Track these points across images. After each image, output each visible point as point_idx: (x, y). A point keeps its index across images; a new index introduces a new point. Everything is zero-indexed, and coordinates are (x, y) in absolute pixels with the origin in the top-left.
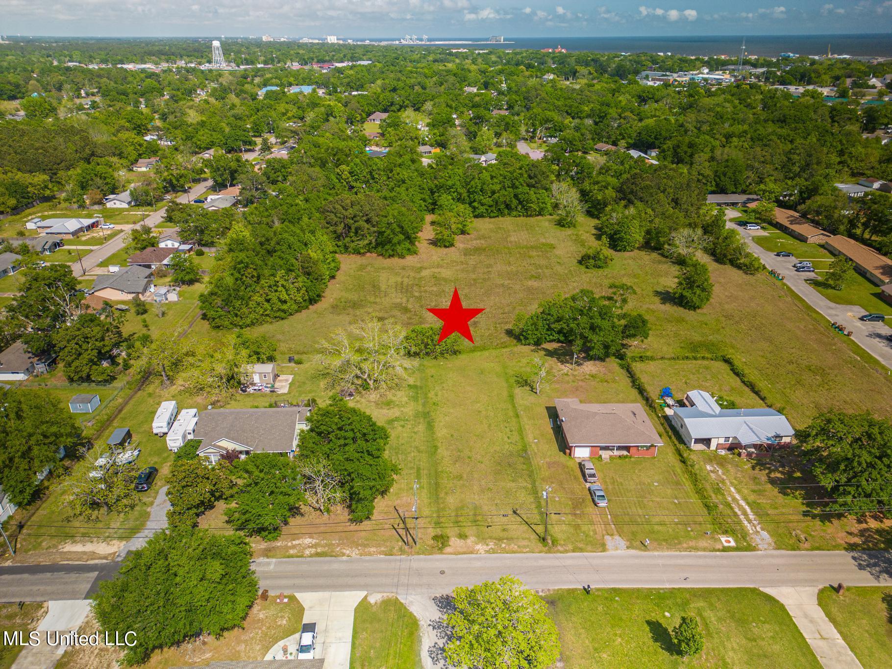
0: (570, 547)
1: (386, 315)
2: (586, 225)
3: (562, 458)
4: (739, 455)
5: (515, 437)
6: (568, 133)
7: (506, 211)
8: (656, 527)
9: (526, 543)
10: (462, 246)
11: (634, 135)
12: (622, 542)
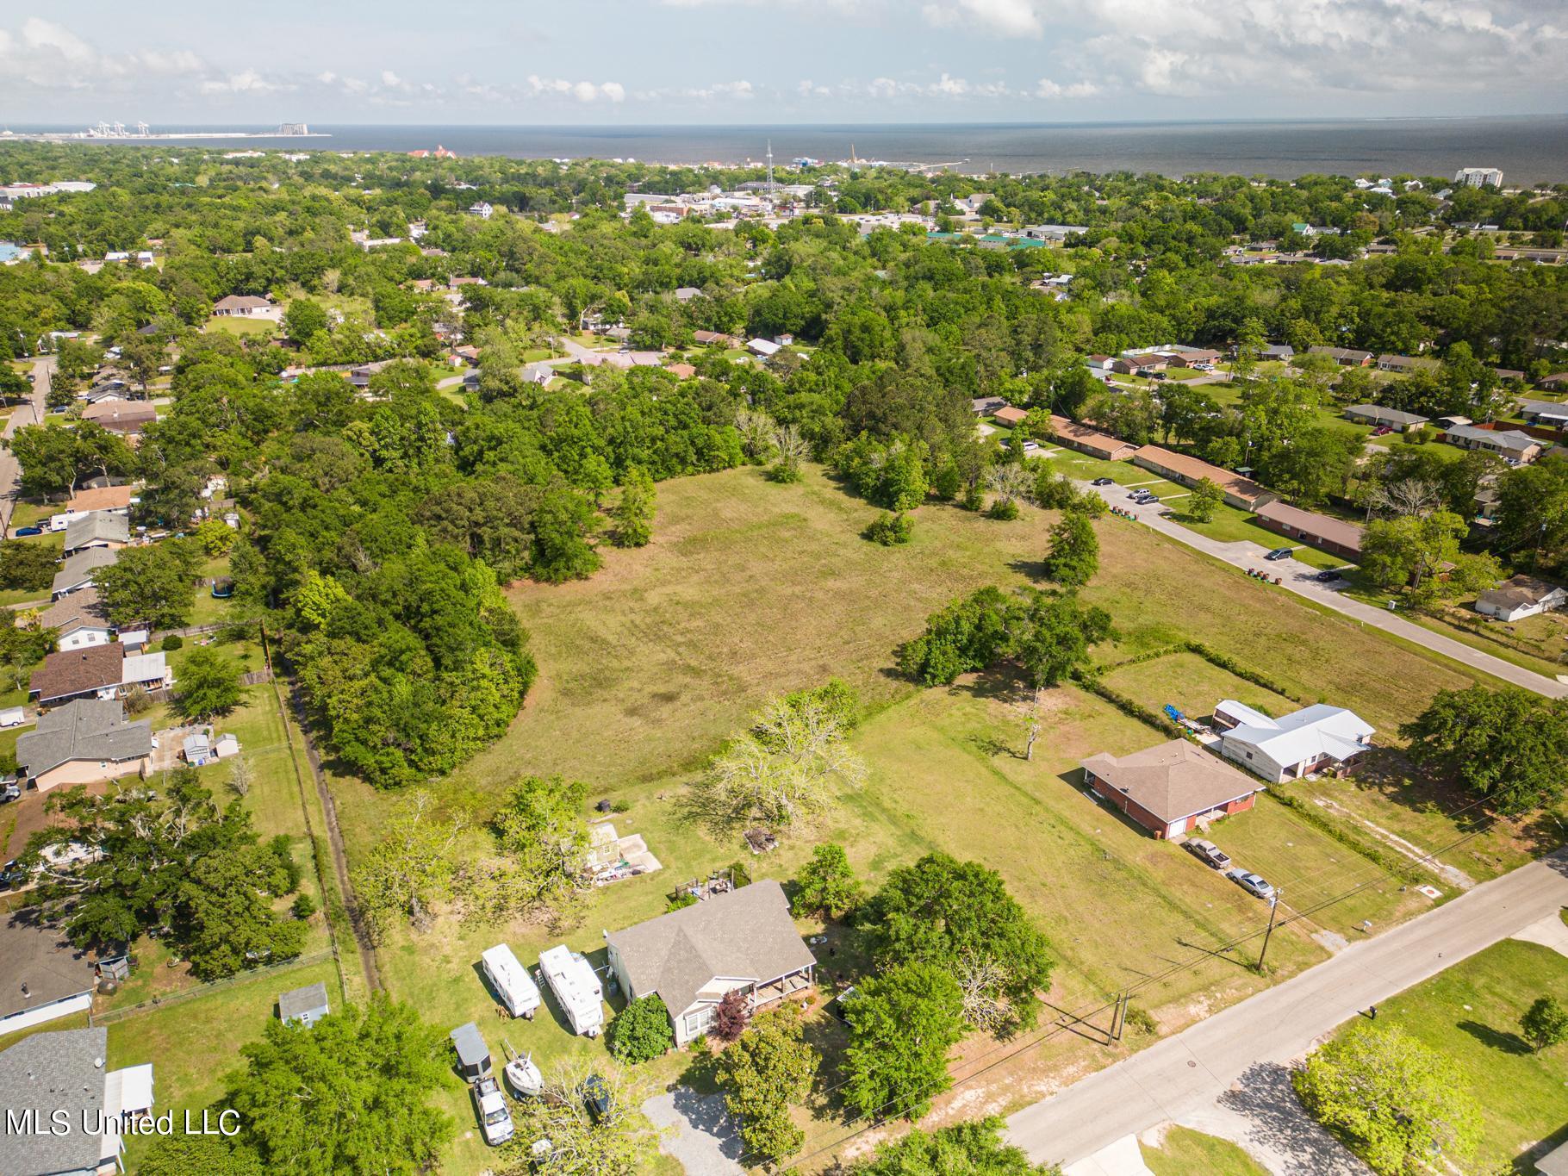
0: (1291, 967)
1: (671, 688)
2: (812, 474)
3: (1157, 845)
4: (1334, 775)
5: (1069, 837)
6: (644, 316)
7: (679, 468)
8: (1347, 901)
9: (1238, 982)
10: (661, 540)
11: (747, 312)
12: (1339, 938)
